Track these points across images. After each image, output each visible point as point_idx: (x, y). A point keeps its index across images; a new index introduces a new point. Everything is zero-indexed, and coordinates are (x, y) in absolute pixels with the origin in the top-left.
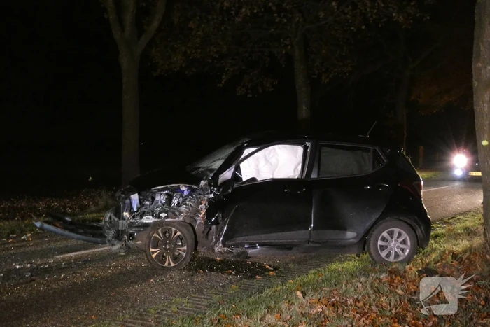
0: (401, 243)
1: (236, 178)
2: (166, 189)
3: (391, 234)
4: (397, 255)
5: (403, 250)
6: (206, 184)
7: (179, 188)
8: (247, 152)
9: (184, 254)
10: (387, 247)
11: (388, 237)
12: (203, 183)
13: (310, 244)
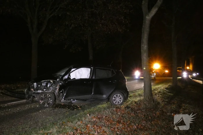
0: (120, 98)
1: (69, 78)
2: (46, 81)
3: (117, 96)
4: (118, 102)
5: (120, 101)
7: (50, 81)
8: (72, 70)
9: (51, 103)
10: (115, 100)
11: (116, 97)
12: (58, 80)
13: (92, 99)
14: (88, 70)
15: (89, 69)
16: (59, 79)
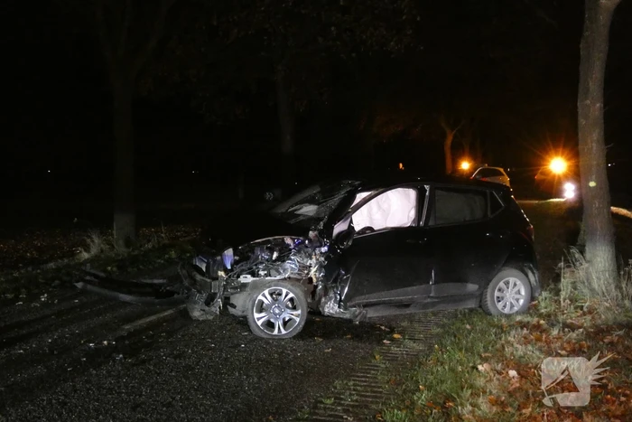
0: (516, 293)
2: (269, 242)
3: (507, 283)
4: (512, 306)
5: (518, 300)
6: (316, 236)
7: (283, 240)
9: (298, 320)
10: (503, 298)
11: (505, 287)
12: (311, 234)
13: (429, 300)
14: (408, 196)
15: (412, 193)
16: (316, 233)
